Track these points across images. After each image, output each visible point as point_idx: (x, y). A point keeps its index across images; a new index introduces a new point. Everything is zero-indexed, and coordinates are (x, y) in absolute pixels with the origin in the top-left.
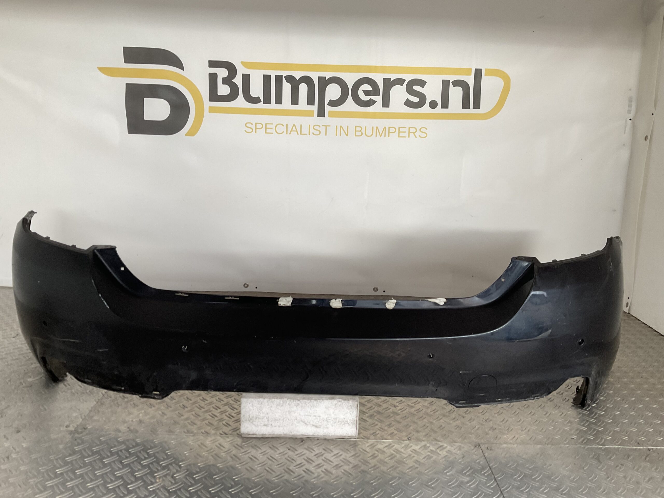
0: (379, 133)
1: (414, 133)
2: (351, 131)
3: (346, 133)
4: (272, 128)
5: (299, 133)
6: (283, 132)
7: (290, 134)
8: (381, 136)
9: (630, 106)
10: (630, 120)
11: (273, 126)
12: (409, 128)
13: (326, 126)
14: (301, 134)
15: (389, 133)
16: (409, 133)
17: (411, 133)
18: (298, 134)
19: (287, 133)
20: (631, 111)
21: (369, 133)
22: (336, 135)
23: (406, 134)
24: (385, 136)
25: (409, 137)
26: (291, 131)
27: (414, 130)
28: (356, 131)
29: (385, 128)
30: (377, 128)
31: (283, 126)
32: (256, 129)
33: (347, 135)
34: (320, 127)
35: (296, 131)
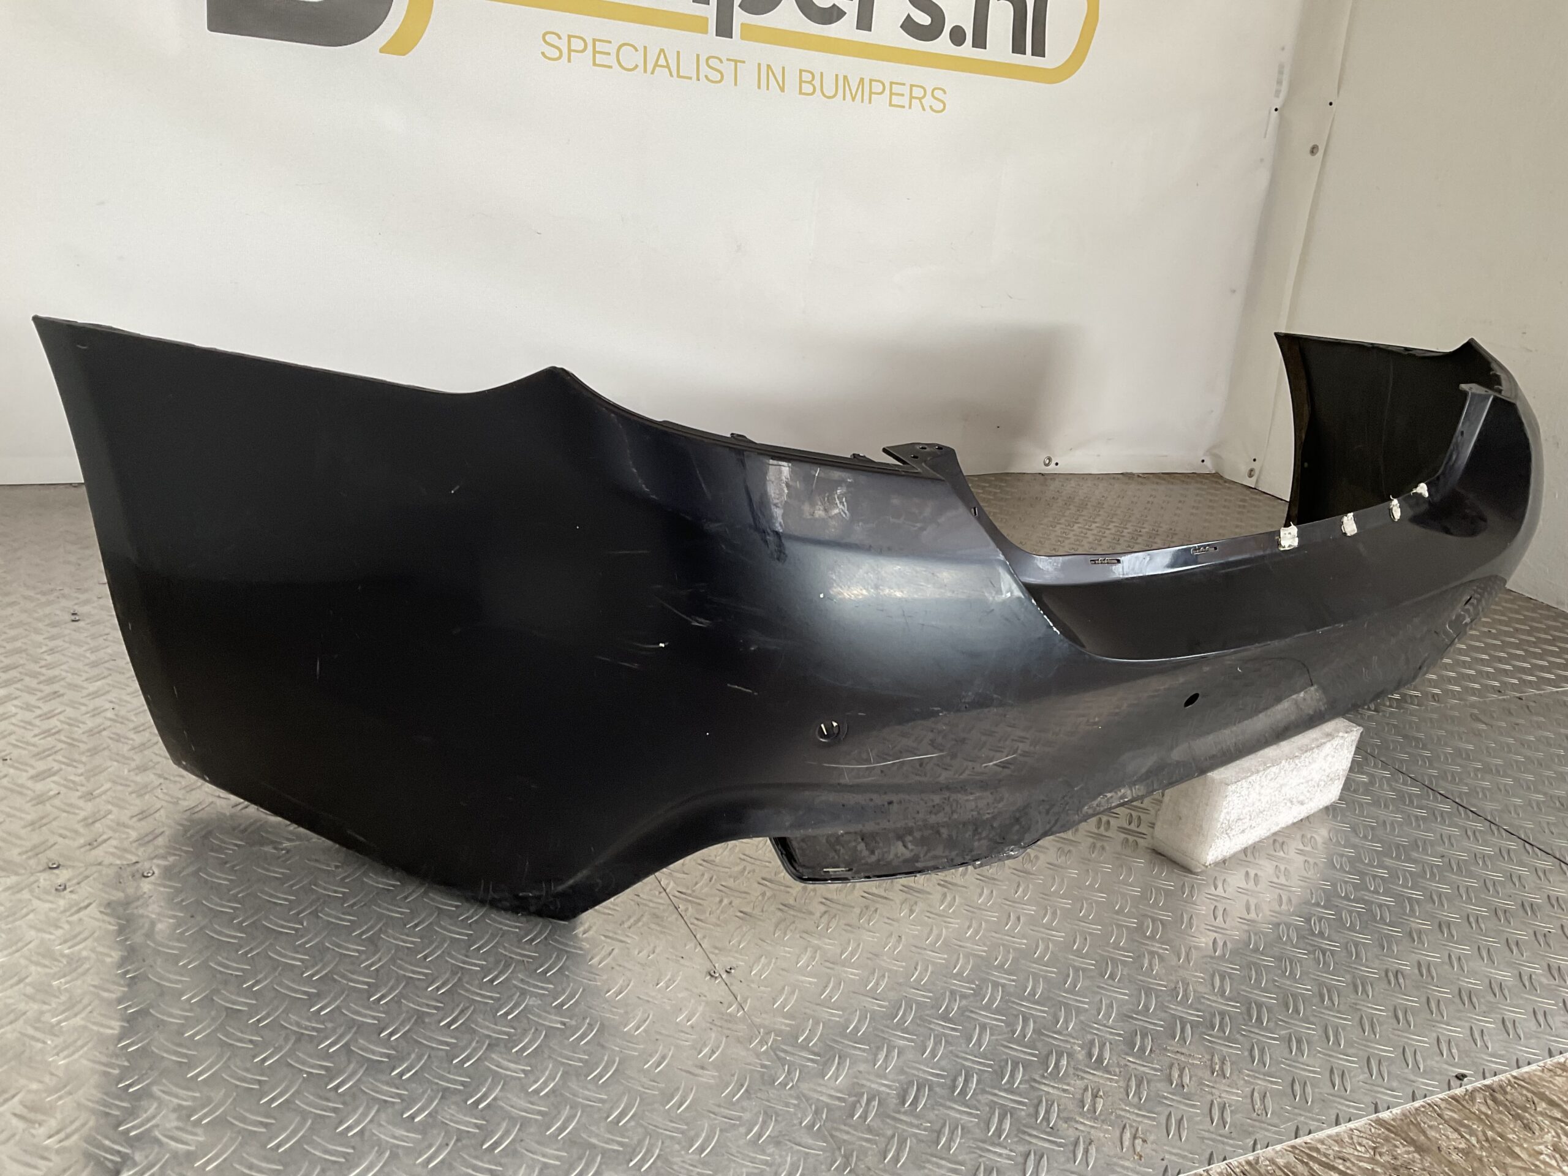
0: (851, 93)
1: (920, 99)
2: (792, 80)
3: (781, 83)
4: (609, 54)
5: (675, 73)
6: (637, 66)
7: (652, 73)
8: (853, 99)
9: (1279, 82)
10: (1276, 110)
11: (612, 48)
12: (912, 86)
13: (736, 62)
14: (679, 76)
15: (871, 93)
16: (912, 97)
17: (916, 98)
18: (671, 75)
19: (645, 71)
20: (1280, 91)
21: (829, 90)
22: (759, 87)
23: (905, 101)
24: (862, 101)
25: (910, 107)
26: (656, 65)
27: (921, 93)
28: (801, 82)
29: (862, 80)
30: (845, 78)
31: (637, 50)
32: (570, 50)
33: (782, 89)
34: (721, 62)
35: (668, 66)
